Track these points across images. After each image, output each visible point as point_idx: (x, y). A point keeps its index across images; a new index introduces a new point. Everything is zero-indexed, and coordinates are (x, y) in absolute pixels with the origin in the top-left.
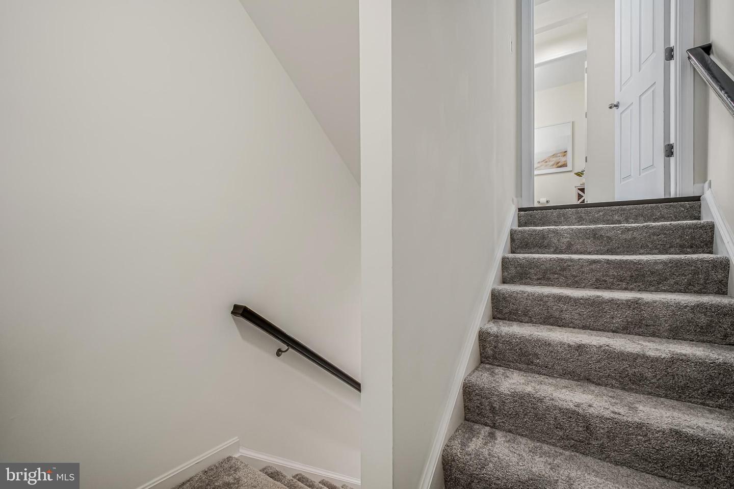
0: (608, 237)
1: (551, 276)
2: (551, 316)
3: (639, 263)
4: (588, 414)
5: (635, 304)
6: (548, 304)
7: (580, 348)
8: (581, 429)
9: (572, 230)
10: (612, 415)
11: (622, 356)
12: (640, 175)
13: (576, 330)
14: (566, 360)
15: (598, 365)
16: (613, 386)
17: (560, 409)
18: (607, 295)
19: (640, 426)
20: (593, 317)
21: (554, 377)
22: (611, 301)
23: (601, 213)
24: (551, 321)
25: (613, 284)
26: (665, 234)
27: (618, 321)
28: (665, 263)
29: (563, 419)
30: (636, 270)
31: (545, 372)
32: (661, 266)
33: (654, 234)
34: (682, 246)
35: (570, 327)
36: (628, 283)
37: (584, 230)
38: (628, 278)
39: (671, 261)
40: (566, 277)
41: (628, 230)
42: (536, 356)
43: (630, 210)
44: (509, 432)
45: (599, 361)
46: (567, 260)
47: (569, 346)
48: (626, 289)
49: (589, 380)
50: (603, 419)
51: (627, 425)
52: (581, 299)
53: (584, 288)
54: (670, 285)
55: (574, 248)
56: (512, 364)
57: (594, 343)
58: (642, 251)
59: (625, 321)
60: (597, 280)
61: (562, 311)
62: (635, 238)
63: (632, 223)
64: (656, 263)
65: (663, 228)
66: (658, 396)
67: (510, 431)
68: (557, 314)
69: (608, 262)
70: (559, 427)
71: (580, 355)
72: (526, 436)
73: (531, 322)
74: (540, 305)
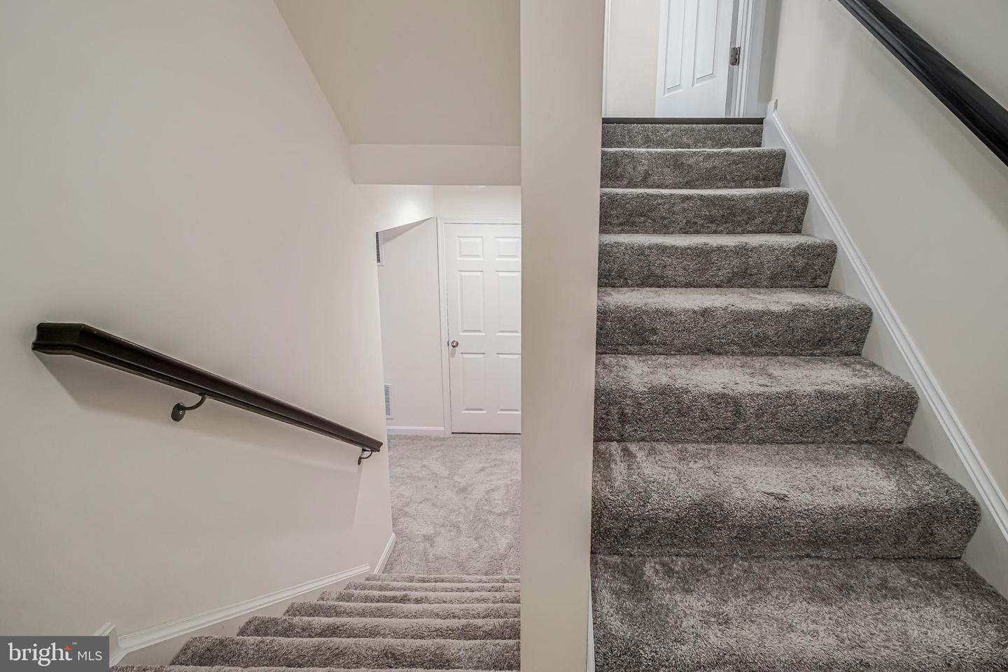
0: (688, 165)
1: (637, 220)
2: (652, 274)
3: (731, 199)
4: (738, 395)
5: (743, 251)
6: (651, 259)
7: (705, 313)
8: (729, 414)
9: (650, 154)
10: (762, 389)
11: (748, 316)
12: (693, 85)
13: (680, 290)
14: (689, 331)
15: (723, 331)
16: (733, 353)
17: (709, 396)
18: (714, 241)
19: (789, 395)
20: (699, 270)
21: (672, 354)
22: (720, 249)
23: (670, 133)
24: (651, 281)
25: (702, 226)
26: (743, 163)
27: (724, 273)
28: (755, 198)
29: (711, 407)
30: (728, 208)
31: (661, 350)
32: (752, 203)
33: (734, 162)
34: (757, 179)
35: (672, 287)
36: (718, 224)
37: (664, 154)
38: (719, 219)
39: (762, 197)
40: (654, 220)
41: (710, 156)
42: (654, 331)
43: (699, 131)
44: (641, 441)
45: (725, 326)
46: (657, 196)
47: (694, 312)
48: (715, 232)
49: (710, 351)
50: (753, 396)
51: (778, 396)
52: (688, 248)
53: (672, 233)
54: (757, 225)
55: (650, 180)
56: (620, 348)
57: (717, 304)
58: (720, 184)
59: (731, 271)
60: (688, 222)
61: (665, 267)
62: (715, 167)
63: (700, 147)
64: (748, 198)
65: (743, 155)
66: (775, 355)
67: (643, 440)
68: (658, 272)
69: (701, 198)
70: (705, 417)
71: (705, 322)
72: (663, 440)
73: (627, 285)
74: (640, 260)
